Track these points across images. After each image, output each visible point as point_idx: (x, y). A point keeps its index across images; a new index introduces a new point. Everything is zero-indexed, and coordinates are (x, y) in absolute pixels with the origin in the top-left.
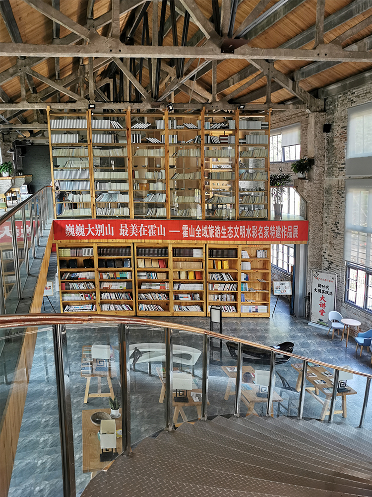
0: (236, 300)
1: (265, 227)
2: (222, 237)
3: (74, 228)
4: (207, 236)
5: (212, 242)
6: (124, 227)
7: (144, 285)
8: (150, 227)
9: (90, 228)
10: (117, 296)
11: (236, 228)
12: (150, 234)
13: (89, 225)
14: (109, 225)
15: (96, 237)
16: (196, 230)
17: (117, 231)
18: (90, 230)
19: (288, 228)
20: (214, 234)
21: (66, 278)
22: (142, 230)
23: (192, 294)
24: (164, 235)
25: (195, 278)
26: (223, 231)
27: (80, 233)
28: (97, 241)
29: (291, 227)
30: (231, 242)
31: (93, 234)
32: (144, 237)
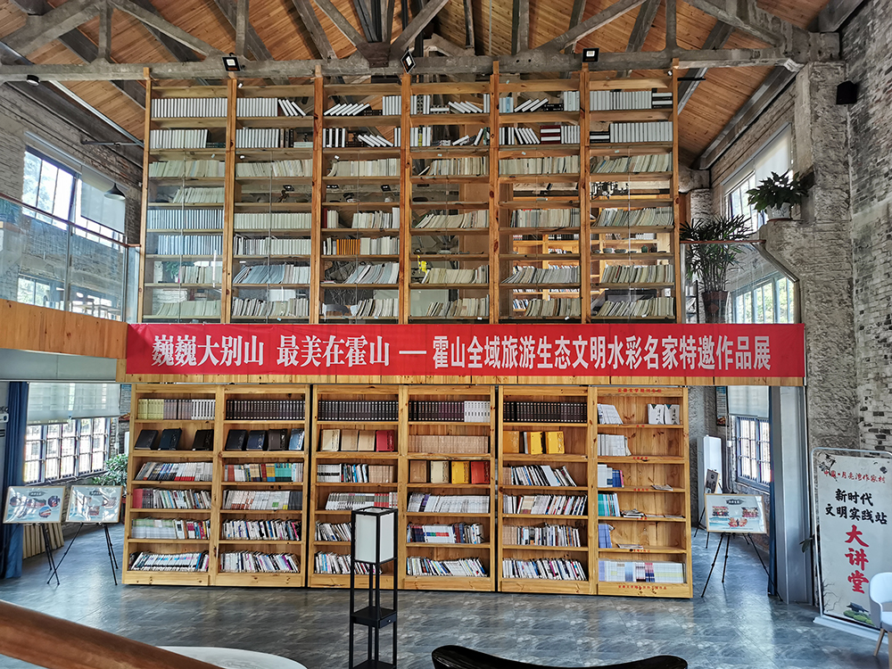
0: (584, 543)
1: (664, 340)
2: (540, 366)
3: (172, 345)
4: (497, 364)
5: (512, 379)
6: (288, 344)
7: (334, 499)
8: (352, 344)
9: (208, 346)
10: (263, 532)
11: (580, 342)
12: (351, 360)
13: (208, 337)
14: (254, 338)
15: (222, 369)
16: (469, 350)
17: (271, 353)
18: (208, 351)
19: (736, 343)
20: (518, 358)
21: (147, 476)
22: (332, 350)
23: (460, 524)
24: (387, 364)
25: (470, 482)
26: (542, 351)
27: (185, 359)
28: (224, 378)
29: (746, 339)
30: (566, 380)
31: (215, 361)
32: (335, 370)
